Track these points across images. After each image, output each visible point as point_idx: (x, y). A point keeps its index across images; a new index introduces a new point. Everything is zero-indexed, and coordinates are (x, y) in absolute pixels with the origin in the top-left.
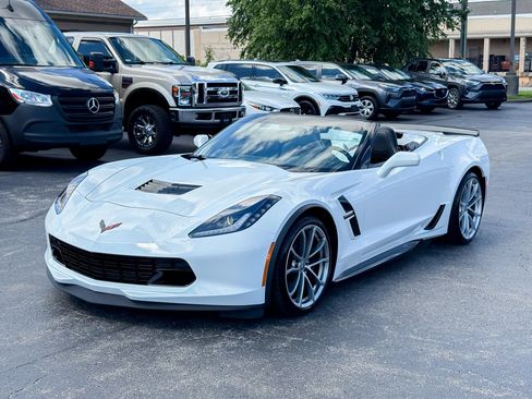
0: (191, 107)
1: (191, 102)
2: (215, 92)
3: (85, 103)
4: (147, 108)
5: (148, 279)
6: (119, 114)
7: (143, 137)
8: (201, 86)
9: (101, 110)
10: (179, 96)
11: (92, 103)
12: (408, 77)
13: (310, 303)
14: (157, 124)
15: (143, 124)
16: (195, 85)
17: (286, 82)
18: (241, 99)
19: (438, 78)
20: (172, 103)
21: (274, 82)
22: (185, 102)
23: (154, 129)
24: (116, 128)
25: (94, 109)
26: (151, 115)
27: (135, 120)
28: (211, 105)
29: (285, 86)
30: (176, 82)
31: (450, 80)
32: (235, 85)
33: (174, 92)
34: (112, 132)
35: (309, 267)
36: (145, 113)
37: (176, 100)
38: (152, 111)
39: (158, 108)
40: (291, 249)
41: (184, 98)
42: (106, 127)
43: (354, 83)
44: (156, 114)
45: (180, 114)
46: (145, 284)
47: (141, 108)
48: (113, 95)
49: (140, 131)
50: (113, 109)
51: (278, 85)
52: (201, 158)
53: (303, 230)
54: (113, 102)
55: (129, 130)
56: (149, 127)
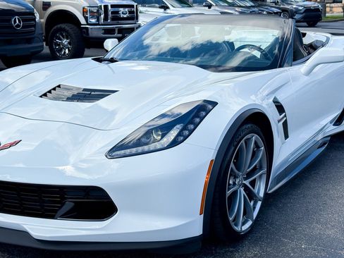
0: (98, 24)
1: (98, 20)
2: (117, 12)
3: (10, 20)
4: (63, 26)
5: (56, 211)
6: (40, 30)
7: (61, 50)
8: (106, 7)
9: (23, 27)
10: (88, 15)
11: (16, 21)
12: (253, 4)
13: (249, 223)
14: (71, 39)
15: (60, 39)
16: (101, 6)
17: (168, 8)
18: (137, 19)
19: (274, 5)
20: (83, 21)
21: (160, 7)
22: (93, 21)
23: (69, 43)
24: (37, 42)
25: (18, 26)
26: (67, 31)
27: (54, 36)
28: (115, 22)
29: (168, 11)
30: (86, 4)
31: (282, 6)
32: (132, 6)
33: (84, 12)
34: (34, 45)
35: (247, 183)
36: (61, 30)
37: (86, 19)
38: (67, 28)
39: (73, 26)
40: (232, 165)
41: (92, 17)
42: (29, 41)
43: (217, 8)
44: (70, 31)
45: (90, 30)
46: (52, 217)
47: (59, 26)
48: (33, 14)
49: (59, 45)
50: (34, 26)
51: (163, 10)
52: (112, 60)
53: (243, 141)
54: (34, 20)
55: (50, 44)
56: (65, 42)
